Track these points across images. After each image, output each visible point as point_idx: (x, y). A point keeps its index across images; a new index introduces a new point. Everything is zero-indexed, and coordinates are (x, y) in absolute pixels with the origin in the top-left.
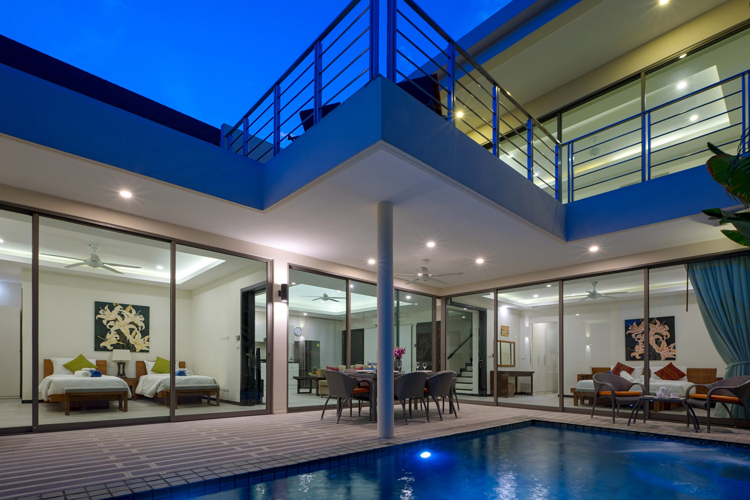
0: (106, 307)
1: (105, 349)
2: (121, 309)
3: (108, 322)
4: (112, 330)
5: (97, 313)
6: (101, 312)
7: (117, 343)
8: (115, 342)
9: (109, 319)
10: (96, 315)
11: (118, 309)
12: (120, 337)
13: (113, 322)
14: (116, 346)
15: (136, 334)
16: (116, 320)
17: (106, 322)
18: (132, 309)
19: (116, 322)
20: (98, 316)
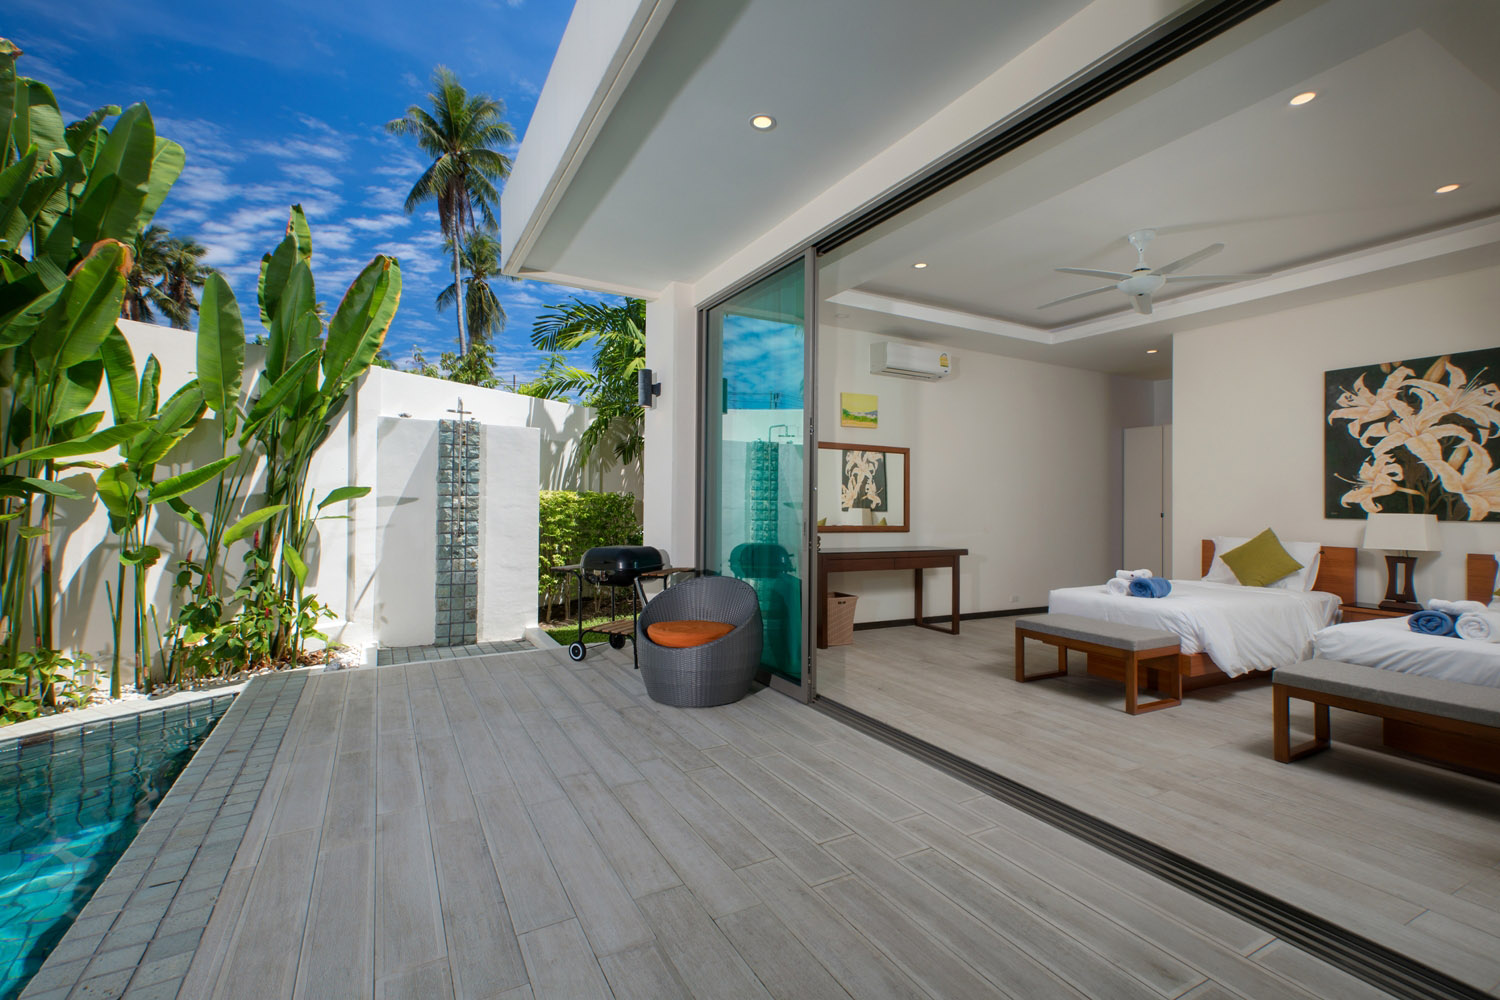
0: (1359, 383)
1: (1356, 512)
2: (1408, 377)
3: (1364, 427)
4: (1379, 451)
5: (1330, 404)
6: (1342, 400)
7: (1396, 493)
8: (1388, 488)
9: (1367, 419)
10: (1327, 413)
11: (1395, 381)
12: (1404, 473)
13: (1382, 424)
14: (1392, 504)
15: (1469, 454)
16: (1389, 418)
17: (1358, 428)
18: (1449, 367)
19: (1391, 425)
20: (1336, 414)
